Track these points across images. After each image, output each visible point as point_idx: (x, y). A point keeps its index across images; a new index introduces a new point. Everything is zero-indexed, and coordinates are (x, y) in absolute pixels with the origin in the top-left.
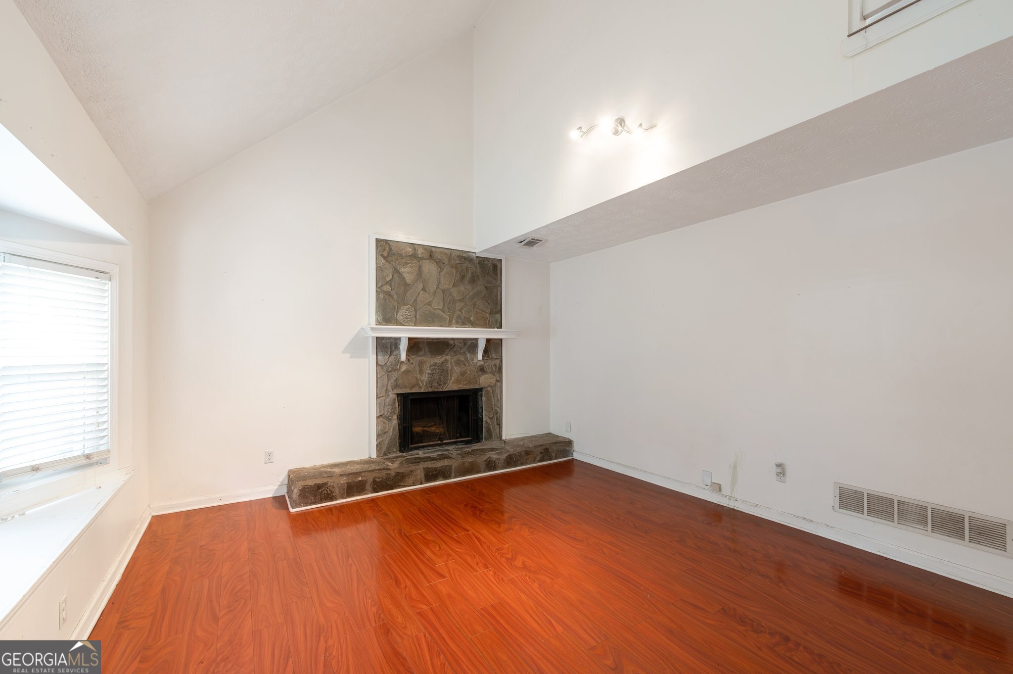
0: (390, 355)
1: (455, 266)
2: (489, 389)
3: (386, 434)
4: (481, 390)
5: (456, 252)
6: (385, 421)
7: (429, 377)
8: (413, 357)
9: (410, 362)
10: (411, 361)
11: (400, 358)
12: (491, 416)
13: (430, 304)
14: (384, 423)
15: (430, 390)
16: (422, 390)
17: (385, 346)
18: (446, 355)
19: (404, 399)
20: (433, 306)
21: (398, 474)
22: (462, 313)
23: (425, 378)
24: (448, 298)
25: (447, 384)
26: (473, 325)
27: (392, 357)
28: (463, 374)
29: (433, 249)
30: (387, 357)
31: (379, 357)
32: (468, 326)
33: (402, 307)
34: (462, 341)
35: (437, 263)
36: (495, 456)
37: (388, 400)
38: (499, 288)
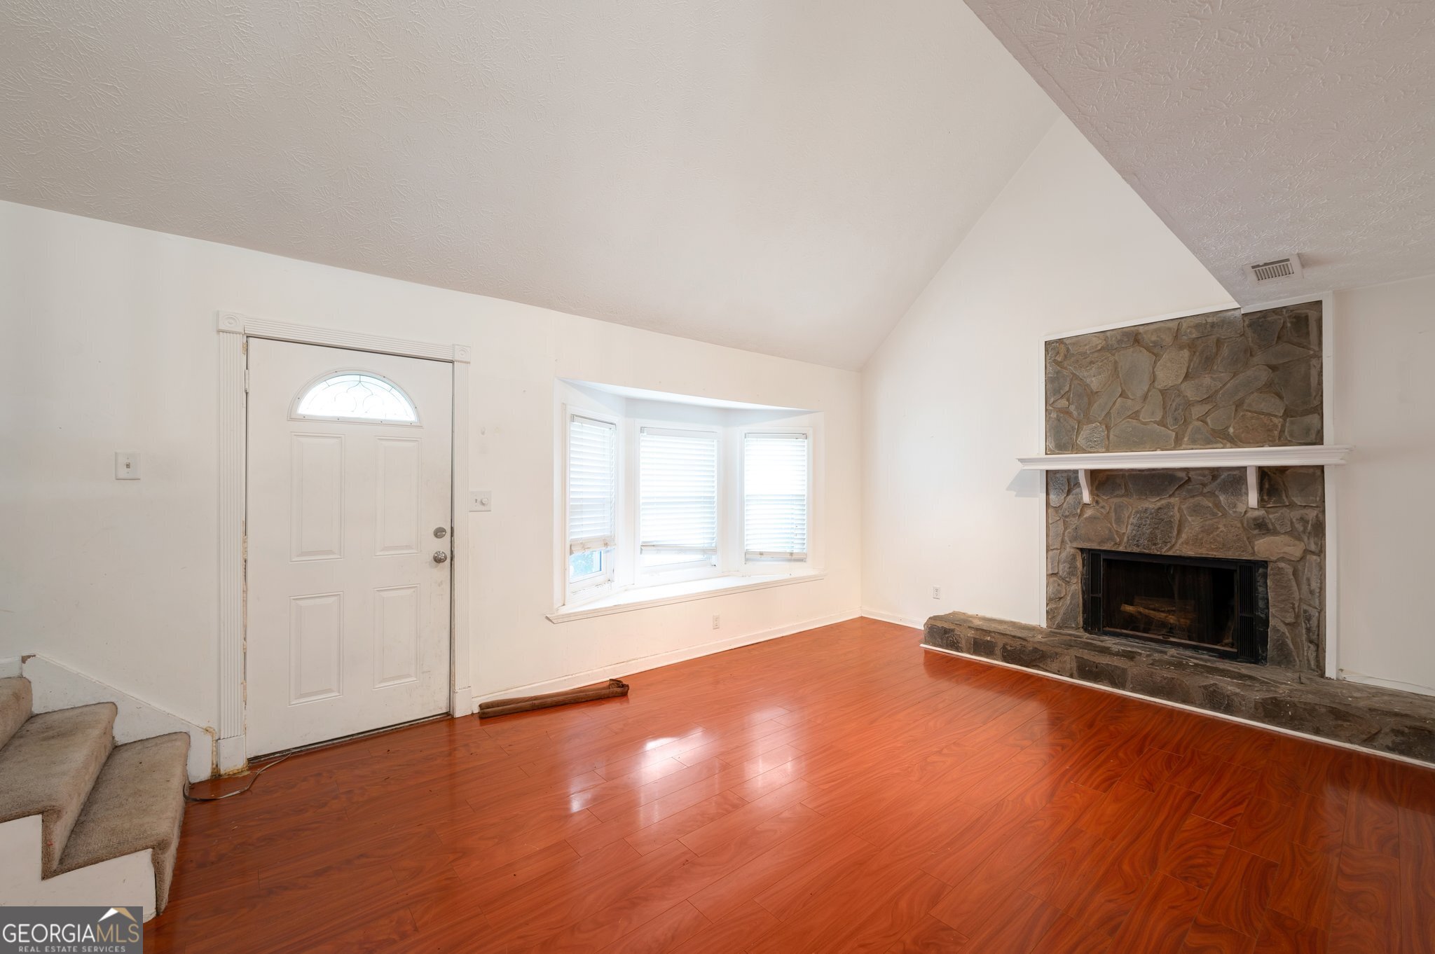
0: (1069, 492)
1: (1192, 346)
2: (1282, 565)
3: (1062, 600)
4: (1264, 564)
5: (1192, 319)
6: (1060, 582)
7: (1134, 530)
8: (1106, 498)
9: (1100, 505)
10: (1102, 503)
11: (1082, 498)
12: (1290, 619)
13: (1135, 416)
14: (1059, 585)
15: (1136, 550)
16: (1121, 549)
17: (1059, 482)
18: (1170, 496)
19: (1093, 558)
20: (1141, 418)
21: (1036, 650)
22: (1206, 423)
23: (1127, 530)
24: (1173, 400)
25: (1169, 545)
26: (1235, 441)
27: (1070, 497)
28: (1207, 531)
29: (1141, 330)
30: (1063, 497)
31: (1052, 497)
32: (1221, 445)
33: (1085, 427)
34: (1207, 472)
35: (1148, 349)
36: (1229, 688)
37: (1064, 555)
38: (1314, 362)
